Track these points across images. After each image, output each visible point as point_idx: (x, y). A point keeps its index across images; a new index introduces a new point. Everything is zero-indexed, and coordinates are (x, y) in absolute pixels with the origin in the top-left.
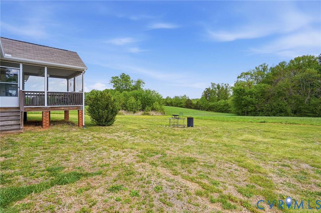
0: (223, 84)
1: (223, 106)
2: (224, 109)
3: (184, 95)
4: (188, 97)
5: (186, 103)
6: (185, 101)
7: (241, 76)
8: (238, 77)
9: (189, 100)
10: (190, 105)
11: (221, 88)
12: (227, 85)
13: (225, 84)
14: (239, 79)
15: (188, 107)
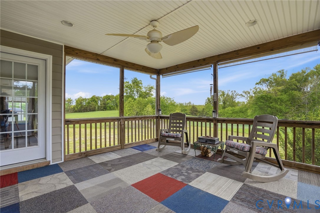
0: (229, 91)
1: (231, 114)
2: (232, 116)
3: (188, 102)
4: (193, 104)
5: (191, 110)
6: (191, 108)
7: (260, 82)
8: (257, 84)
9: (194, 107)
10: (195, 112)
11: (225, 95)
12: (234, 92)
13: (232, 91)
14: (257, 86)
15: (194, 114)
